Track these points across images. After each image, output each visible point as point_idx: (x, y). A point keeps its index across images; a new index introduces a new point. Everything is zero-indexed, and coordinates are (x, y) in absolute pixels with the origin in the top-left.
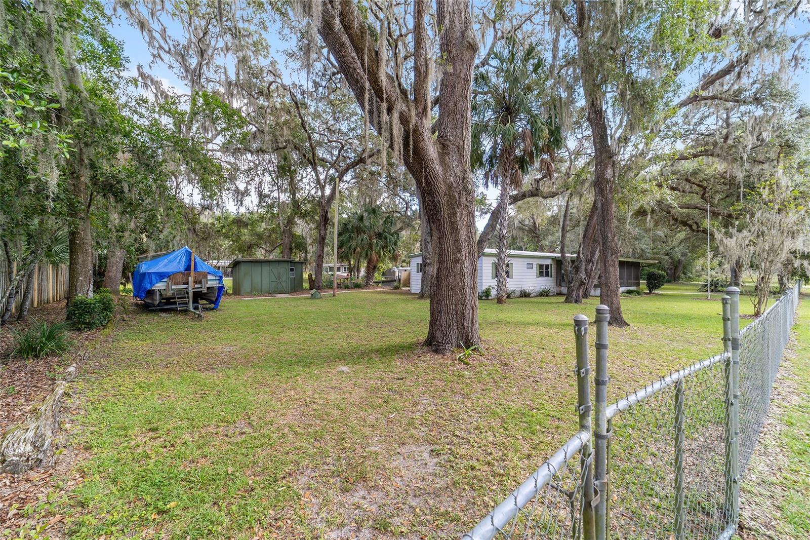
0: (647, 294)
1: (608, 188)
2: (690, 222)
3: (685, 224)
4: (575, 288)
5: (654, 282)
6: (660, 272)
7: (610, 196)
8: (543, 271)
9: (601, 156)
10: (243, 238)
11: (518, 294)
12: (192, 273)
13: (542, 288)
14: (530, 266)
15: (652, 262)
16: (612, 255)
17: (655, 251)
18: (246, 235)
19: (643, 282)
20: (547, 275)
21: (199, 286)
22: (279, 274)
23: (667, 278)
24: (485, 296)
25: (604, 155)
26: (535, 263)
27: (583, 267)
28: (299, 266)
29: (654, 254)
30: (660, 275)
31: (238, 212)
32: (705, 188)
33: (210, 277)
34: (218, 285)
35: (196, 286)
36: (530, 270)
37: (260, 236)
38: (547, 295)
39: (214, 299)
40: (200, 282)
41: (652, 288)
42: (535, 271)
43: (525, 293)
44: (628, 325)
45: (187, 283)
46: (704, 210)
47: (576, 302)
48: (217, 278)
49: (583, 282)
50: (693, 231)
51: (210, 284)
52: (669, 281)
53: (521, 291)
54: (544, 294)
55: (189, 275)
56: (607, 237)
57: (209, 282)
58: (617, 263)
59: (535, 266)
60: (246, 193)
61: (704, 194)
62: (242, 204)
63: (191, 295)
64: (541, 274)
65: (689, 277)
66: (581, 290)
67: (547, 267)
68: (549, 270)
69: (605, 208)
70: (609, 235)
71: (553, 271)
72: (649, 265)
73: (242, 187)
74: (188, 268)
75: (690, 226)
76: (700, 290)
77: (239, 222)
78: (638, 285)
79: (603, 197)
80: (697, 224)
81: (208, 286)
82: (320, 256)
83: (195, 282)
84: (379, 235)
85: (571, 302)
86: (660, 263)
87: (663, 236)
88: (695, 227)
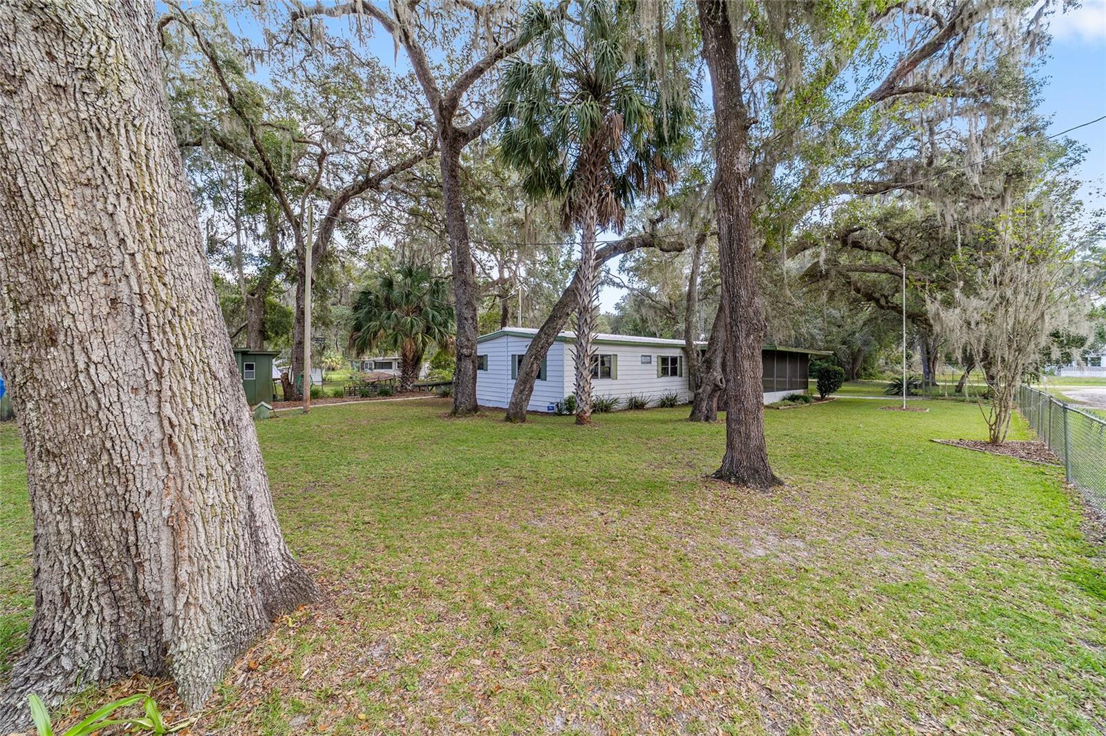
0: (817, 399)
1: (741, 194)
2: (877, 295)
3: (869, 297)
4: (705, 396)
5: (828, 382)
6: (836, 368)
7: (744, 211)
8: (669, 367)
9: (726, 125)
11: (623, 403)
13: (666, 393)
14: (647, 360)
15: (824, 353)
16: (748, 335)
17: (829, 338)
19: (813, 382)
20: (674, 373)
23: (845, 376)
24: (567, 409)
25: (732, 124)
26: (655, 354)
27: (719, 361)
28: (264, 360)
29: (827, 342)
30: (836, 373)
32: (898, 243)
36: (647, 367)
38: (672, 406)
41: (826, 392)
42: (655, 366)
43: (636, 402)
44: (781, 483)
46: (897, 275)
47: (707, 419)
49: (716, 386)
50: (882, 307)
52: (846, 380)
53: (631, 400)
54: (668, 403)
56: (739, 296)
58: (758, 353)
59: (654, 359)
61: (896, 252)
64: (664, 372)
65: (871, 375)
66: (715, 400)
67: (674, 360)
68: (678, 366)
69: (735, 235)
70: (743, 292)
71: (683, 367)
72: (821, 358)
75: (877, 301)
76: (887, 393)
78: (805, 386)
79: (730, 211)
80: (886, 297)
84: (420, 311)
85: (699, 420)
86: (835, 354)
87: (839, 318)
88: (883, 302)
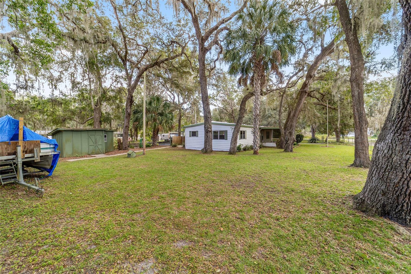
10: (57, 113)
12: (21, 142)
18: (60, 111)
21: (30, 155)
22: (96, 140)
28: (110, 133)
31: (53, 94)
32: (324, 96)
33: (42, 146)
34: (53, 153)
35: (26, 155)
37: (73, 113)
39: (48, 167)
40: (32, 151)
41: (298, 142)
45: (15, 153)
47: (291, 151)
48: (52, 146)
51: (43, 152)
55: (16, 145)
57: (42, 151)
60: (59, 79)
61: (322, 98)
62: (56, 88)
63: (20, 166)
73: (56, 75)
74: (15, 137)
77: (54, 102)
81: (41, 154)
82: (127, 126)
83: (25, 152)
84: (161, 114)
